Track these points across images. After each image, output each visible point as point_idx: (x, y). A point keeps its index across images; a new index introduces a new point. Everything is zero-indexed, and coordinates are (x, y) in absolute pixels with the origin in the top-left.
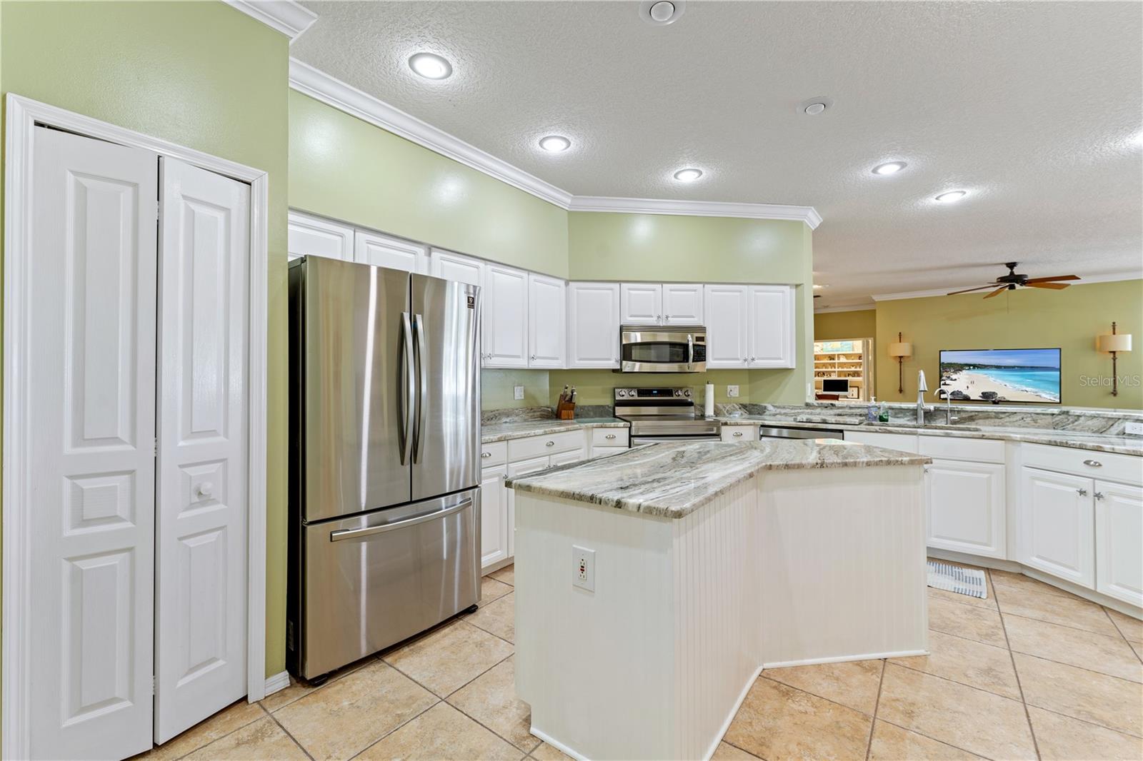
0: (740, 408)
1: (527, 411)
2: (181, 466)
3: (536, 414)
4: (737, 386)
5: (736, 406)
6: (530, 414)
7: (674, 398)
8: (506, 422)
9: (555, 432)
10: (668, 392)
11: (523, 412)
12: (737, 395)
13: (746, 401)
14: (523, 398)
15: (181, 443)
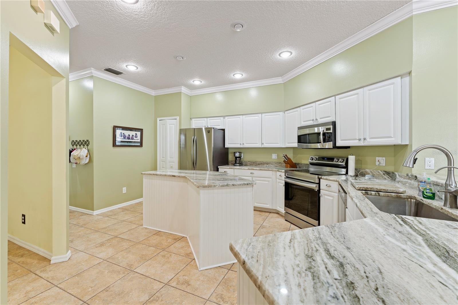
0: (384, 174)
1: (278, 163)
2: (169, 162)
3: (282, 165)
4: (384, 158)
5: (380, 172)
6: (279, 165)
7: (334, 163)
8: (266, 166)
9: (254, 169)
10: (332, 159)
11: (275, 163)
12: (384, 165)
13: (390, 169)
14: (277, 158)
15: (169, 159)
